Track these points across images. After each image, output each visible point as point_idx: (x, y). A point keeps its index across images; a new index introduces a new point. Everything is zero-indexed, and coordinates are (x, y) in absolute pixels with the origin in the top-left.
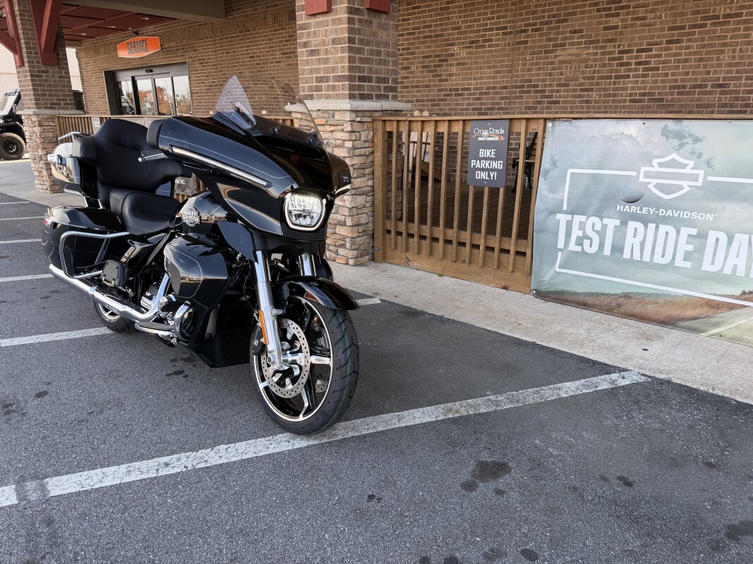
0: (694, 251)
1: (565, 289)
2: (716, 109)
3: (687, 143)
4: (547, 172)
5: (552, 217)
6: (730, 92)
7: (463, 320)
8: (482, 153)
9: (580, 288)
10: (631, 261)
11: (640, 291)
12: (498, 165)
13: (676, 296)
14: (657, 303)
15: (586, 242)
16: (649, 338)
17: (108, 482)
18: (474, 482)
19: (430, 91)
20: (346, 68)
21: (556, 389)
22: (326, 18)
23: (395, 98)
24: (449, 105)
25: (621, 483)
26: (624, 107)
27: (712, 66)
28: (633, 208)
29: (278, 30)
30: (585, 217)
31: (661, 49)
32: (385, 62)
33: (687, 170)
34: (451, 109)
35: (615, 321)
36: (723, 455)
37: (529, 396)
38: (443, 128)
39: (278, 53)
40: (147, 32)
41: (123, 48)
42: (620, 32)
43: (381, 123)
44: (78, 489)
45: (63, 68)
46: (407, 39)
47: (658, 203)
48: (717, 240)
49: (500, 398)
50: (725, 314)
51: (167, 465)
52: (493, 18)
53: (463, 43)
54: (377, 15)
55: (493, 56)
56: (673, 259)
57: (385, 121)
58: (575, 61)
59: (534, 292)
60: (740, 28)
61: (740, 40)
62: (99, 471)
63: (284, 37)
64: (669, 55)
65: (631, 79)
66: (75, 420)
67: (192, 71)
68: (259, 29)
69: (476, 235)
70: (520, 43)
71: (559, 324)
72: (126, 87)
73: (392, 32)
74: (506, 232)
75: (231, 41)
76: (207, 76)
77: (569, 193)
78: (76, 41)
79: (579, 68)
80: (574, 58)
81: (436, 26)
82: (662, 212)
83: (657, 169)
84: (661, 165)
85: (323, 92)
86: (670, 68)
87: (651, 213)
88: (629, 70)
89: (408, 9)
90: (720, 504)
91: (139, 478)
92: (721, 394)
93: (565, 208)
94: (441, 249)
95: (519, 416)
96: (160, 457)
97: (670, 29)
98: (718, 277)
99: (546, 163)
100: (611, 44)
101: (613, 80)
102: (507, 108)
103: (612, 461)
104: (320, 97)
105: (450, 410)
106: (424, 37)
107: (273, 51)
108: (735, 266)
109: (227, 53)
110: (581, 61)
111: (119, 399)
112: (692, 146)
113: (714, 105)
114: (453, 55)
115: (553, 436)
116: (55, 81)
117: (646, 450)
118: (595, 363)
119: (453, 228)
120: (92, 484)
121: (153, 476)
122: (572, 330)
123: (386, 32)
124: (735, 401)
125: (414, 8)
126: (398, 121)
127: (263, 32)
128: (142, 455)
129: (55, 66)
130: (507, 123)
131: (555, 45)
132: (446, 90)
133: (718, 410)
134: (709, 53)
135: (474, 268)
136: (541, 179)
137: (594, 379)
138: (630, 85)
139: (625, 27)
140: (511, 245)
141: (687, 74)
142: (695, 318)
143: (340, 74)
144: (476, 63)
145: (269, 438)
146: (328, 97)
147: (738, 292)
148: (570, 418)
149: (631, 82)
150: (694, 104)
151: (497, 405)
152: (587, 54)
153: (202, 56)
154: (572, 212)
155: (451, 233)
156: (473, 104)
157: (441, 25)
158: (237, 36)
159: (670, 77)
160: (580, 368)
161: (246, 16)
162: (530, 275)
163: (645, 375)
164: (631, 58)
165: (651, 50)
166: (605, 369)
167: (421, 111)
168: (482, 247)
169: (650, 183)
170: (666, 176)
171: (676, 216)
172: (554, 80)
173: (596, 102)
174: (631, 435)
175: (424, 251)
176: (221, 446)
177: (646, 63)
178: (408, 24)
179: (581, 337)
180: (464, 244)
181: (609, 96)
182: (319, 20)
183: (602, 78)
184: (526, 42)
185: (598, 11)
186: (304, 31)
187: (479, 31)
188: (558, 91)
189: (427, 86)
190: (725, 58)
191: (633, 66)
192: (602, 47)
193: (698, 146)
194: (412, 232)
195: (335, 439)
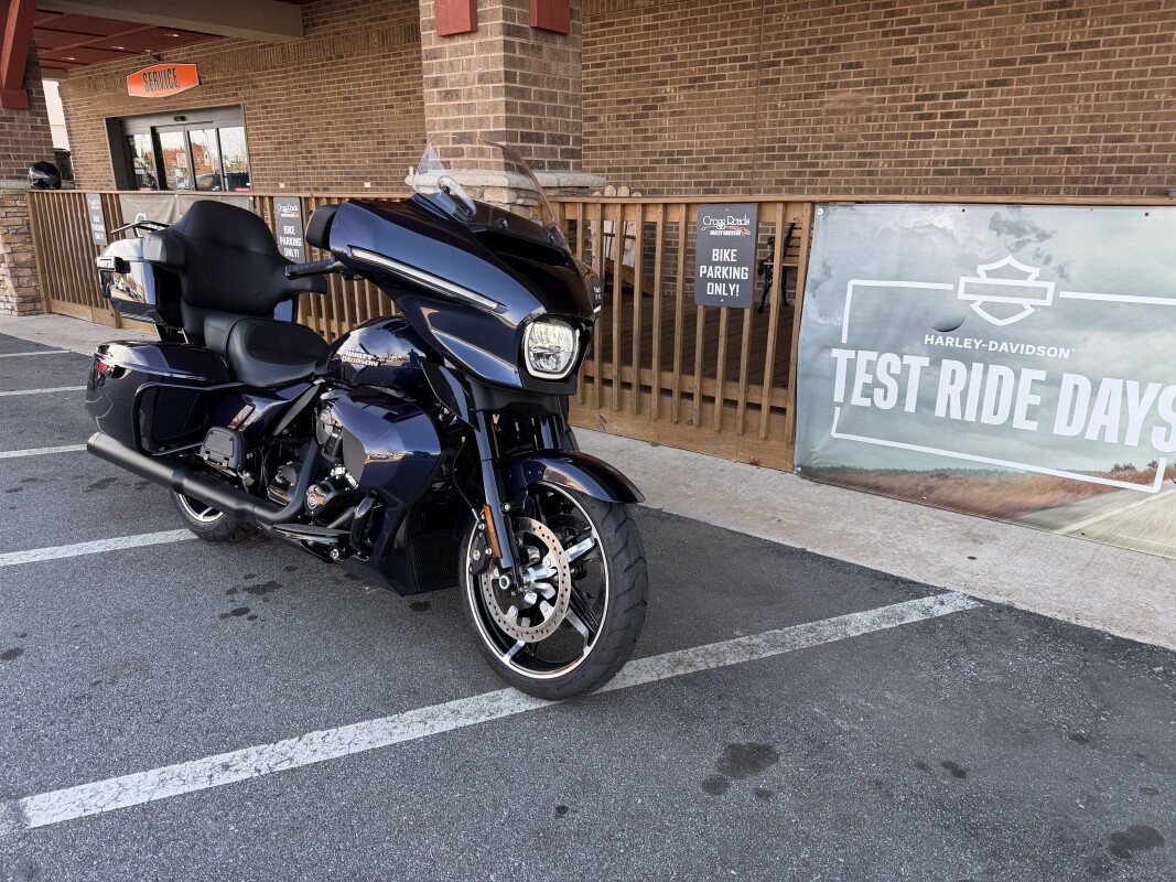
0: (1042, 405)
1: (847, 464)
2: (1063, 186)
3: (1029, 241)
4: (817, 285)
5: (824, 354)
6: (1083, 160)
7: (692, 515)
8: (716, 254)
9: (869, 463)
10: (947, 421)
11: (962, 467)
12: (742, 273)
13: (1016, 474)
14: (987, 485)
15: (879, 393)
16: (977, 540)
17: (128, 801)
18: (721, 778)
19: (629, 155)
20: (502, 121)
21: (840, 623)
22: (469, 42)
23: (578, 167)
24: (659, 177)
25: (949, 772)
26: (926, 181)
27: (1055, 120)
28: (950, 340)
29: (389, 56)
30: (876, 354)
31: (979, 95)
32: (561, 112)
33: (1030, 282)
34: (663, 184)
35: (924, 513)
36: (1097, 722)
37: (801, 636)
38: (655, 216)
39: (389, 92)
40: (176, 57)
41: (136, 81)
42: (918, 67)
43: (558, 205)
44: (78, 813)
45: (38, 114)
46: (593, 74)
47: (986, 332)
48: (1076, 388)
49: (756, 641)
50: (1089, 501)
51: (226, 767)
52: (725, 44)
53: (680, 81)
54: (550, 38)
55: (726, 102)
56: (1011, 417)
57: (564, 203)
58: (851, 110)
59: (799, 469)
60: (1096, 64)
61: (1096, 82)
62: (112, 781)
63: (399, 68)
64: (991, 104)
65: (935, 139)
66: (70, 697)
67: (249, 119)
68: (358, 55)
69: (709, 382)
70: (767, 82)
71: (840, 520)
72: (143, 143)
73: (572, 64)
74: (755, 377)
75: (313, 73)
76: (274, 128)
77: (851, 316)
78: (59, 70)
79: (857, 121)
80: (849, 106)
81: (637, 53)
82: (992, 346)
83: (984, 280)
84: (989, 274)
85: (465, 158)
86: (993, 123)
87: (977, 347)
88: (933, 126)
89: (593, 27)
90: (1099, 800)
91: (181, 792)
92: (1088, 625)
93: (844, 340)
94: (654, 404)
95: (786, 670)
96: (213, 754)
97: (994, 64)
98: (1076, 445)
99: (815, 272)
100: (905, 85)
101: (908, 140)
102: (749, 183)
103: (931, 738)
104: (460, 166)
105: (680, 662)
106: (619, 71)
107: (380, 89)
108: (1103, 429)
109: (307, 91)
110: (860, 111)
111: (143, 658)
112: (1036, 245)
113: (1060, 179)
114: (664, 99)
115: (841, 700)
116: (26, 135)
117: (982, 718)
118: (898, 580)
119: (672, 370)
120: (101, 804)
121: (203, 787)
122: (861, 530)
123: (563, 64)
124: (1110, 635)
125: (602, 26)
126: (585, 204)
127: (364, 60)
128: (184, 752)
129: (23, 109)
130: (754, 208)
131: (821, 87)
132: (654, 153)
133: (1086, 650)
134: (1051, 100)
135: (707, 432)
136: (808, 295)
137: (898, 607)
138: (934, 149)
139: (926, 60)
140: (763, 396)
141: (1019, 132)
142: (1045, 508)
143: (492, 129)
144: (699, 112)
145: (392, 718)
146: (473, 165)
147: (1108, 467)
148: (866, 670)
149: (936, 144)
150: (1030, 178)
151: (752, 653)
152: (868, 100)
153: (266, 96)
154: (857, 348)
155: (670, 379)
156: (696, 176)
157: (646, 52)
158: (323, 65)
159: (993, 137)
160: (875, 590)
161: (338, 33)
162: (793, 443)
163: (975, 599)
164: (935, 107)
165: (964, 95)
166: (914, 590)
167: (617, 186)
168: (718, 401)
169: (973, 302)
170: (997, 291)
171: (1014, 351)
172: (820, 139)
173: (884, 173)
174: (959, 693)
175: (627, 406)
176: (315, 733)
177: (958, 115)
178: (595, 51)
179: (873, 540)
180: (690, 396)
181: (904, 166)
182: (456, 44)
183: (892, 137)
184: (777, 81)
185: (885, 34)
186: (434, 61)
187: (704, 63)
188: (826, 157)
189: (625, 147)
190: (1075, 109)
191: (939, 120)
192: (892, 91)
193: (1045, 246)
194: (608, 377)
195: (499, 715)
